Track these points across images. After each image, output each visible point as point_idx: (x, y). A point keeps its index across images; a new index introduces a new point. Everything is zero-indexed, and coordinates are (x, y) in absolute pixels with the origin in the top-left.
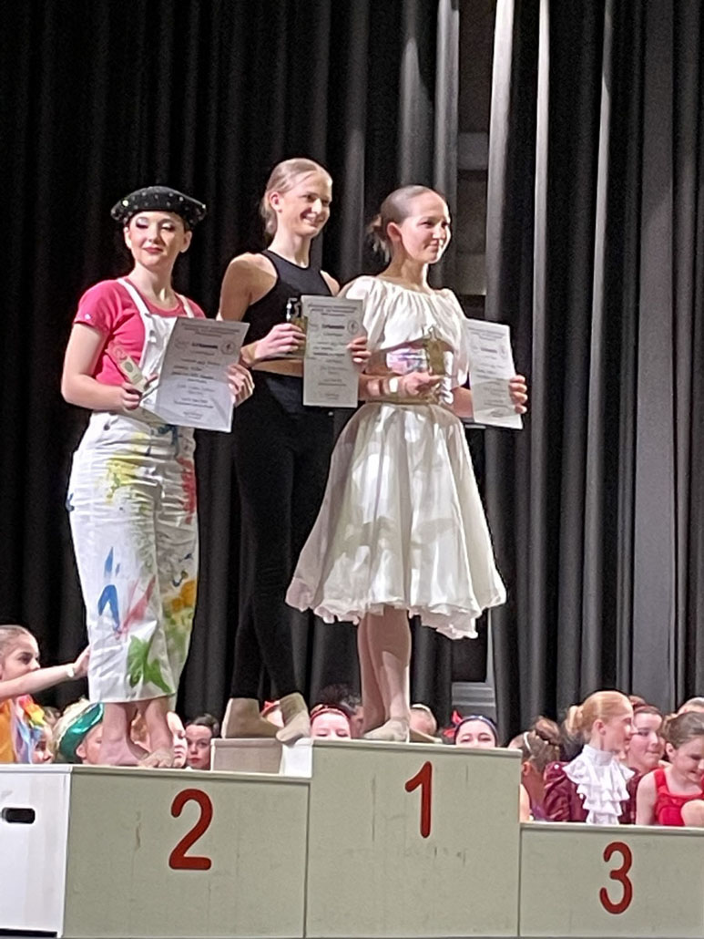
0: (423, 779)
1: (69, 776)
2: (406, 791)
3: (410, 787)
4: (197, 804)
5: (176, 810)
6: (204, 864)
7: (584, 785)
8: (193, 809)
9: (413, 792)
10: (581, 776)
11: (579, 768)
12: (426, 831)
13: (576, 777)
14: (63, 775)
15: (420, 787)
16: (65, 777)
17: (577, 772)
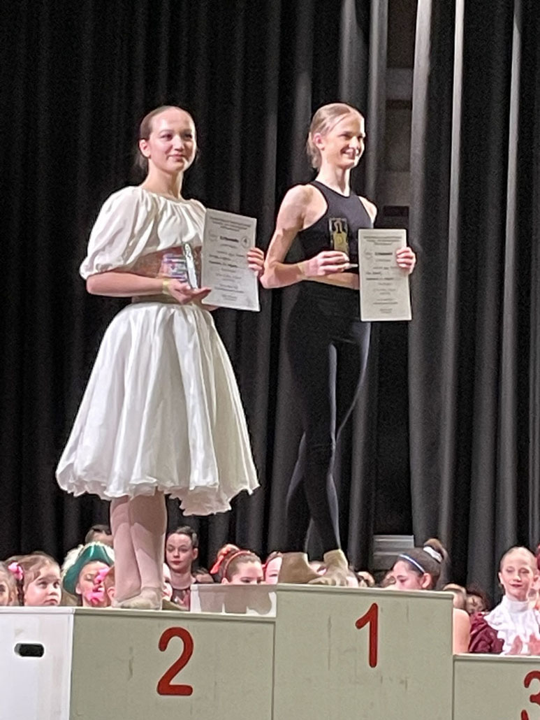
0: (371, 617)
1: (72, 616)
2: (355, 628)
3: (360, 624)
4: (181, 640)
5: (163, 645)
6: (186, 690)
7: (503, 630)
8: (176, 644)
9: (362, 629)
10: (500, 624)
11: (498, 617)
12: (373, 662)
13: (495, 624)
14: (66, 616)
15: (368, 624)
16: (69, 618)
17: (496, 620)
